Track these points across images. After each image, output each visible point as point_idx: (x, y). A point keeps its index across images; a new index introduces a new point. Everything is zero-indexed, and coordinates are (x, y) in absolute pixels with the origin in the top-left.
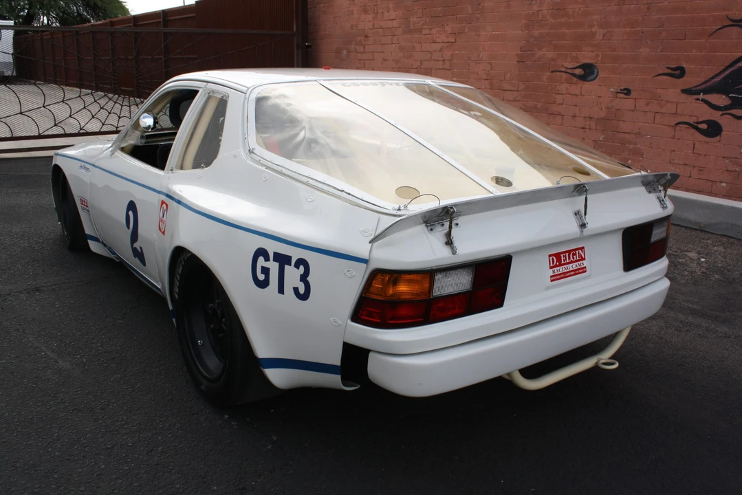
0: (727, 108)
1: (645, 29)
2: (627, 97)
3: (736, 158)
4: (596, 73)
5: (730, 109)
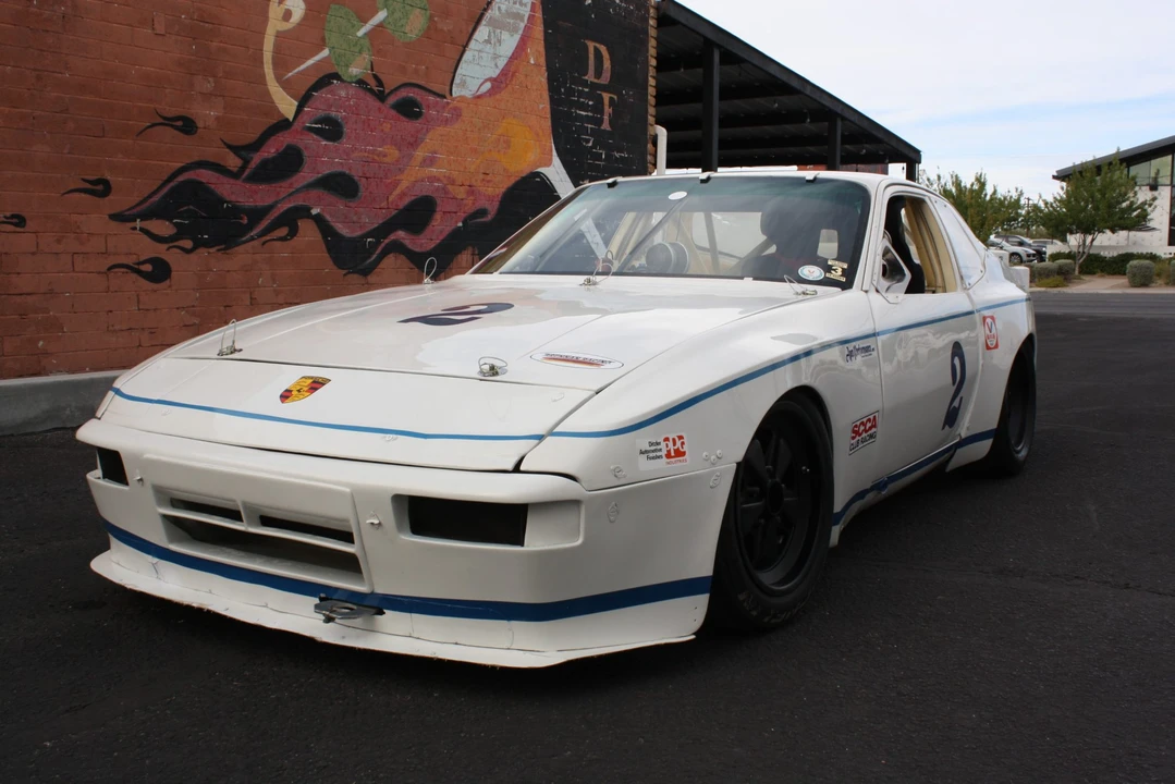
0: (172, 239)
1: (39, 113)
3: (193, 306)
5: (177, 240)
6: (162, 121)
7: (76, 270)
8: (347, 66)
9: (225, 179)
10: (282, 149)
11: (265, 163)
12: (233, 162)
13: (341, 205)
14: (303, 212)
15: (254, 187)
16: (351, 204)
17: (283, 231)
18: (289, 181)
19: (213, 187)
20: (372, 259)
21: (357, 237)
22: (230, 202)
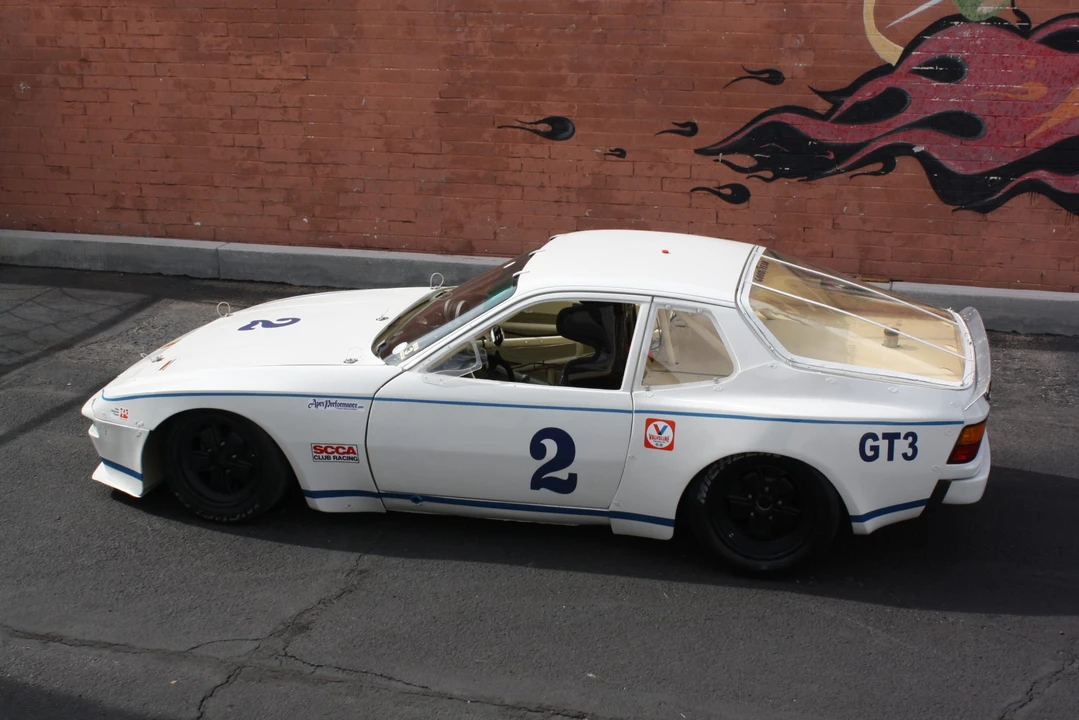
0: (752, 169)
1: (639, 76)
2: (620, 159)
3: (770, 225)
4: (571, 129)
5: (757, 171)
6: (749, 75)
7: (664, 189)
8: (976, 6)
9: (811, 121)
10: (878, 93)
11: (857, 106)
12: (822, 106)
13: (955, 144)
14: (905, 149)
15: (844, 127)
16: (968, 143)
17: (878, 166)
18: (888, 121)
19: (797, 127)
20: (995, 197)
21: (975, 175)
22: (816, 140)
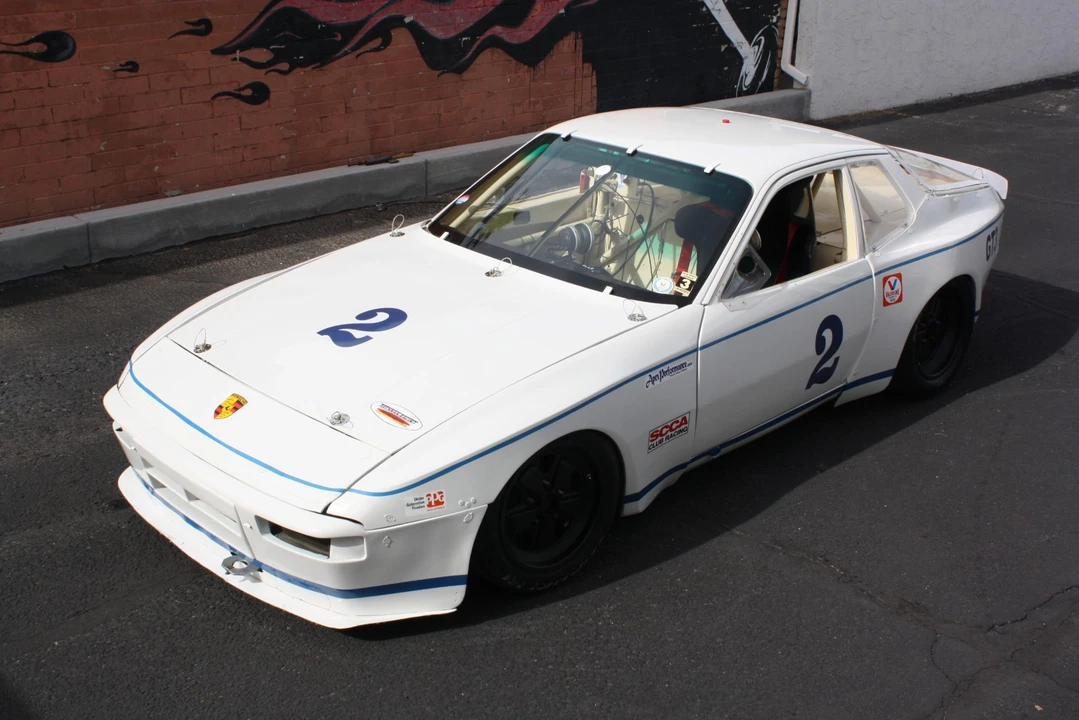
0: (269, 64)
2: (133, 74)
3: (290, 121)
4: (71, 45)
5: (274, 64)
7: (184, 102)
9: (319, 3)
13: (435, 10)
14: (398, 21)
15: (345, 6)
16: (448, 8)
17: (377, 42)
19: (307, 11)
20: (467, 57)
21: (452, 38)
22: (324, 23)
